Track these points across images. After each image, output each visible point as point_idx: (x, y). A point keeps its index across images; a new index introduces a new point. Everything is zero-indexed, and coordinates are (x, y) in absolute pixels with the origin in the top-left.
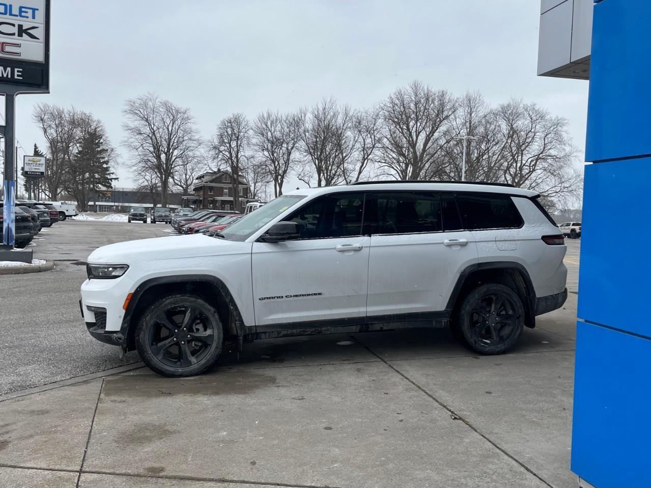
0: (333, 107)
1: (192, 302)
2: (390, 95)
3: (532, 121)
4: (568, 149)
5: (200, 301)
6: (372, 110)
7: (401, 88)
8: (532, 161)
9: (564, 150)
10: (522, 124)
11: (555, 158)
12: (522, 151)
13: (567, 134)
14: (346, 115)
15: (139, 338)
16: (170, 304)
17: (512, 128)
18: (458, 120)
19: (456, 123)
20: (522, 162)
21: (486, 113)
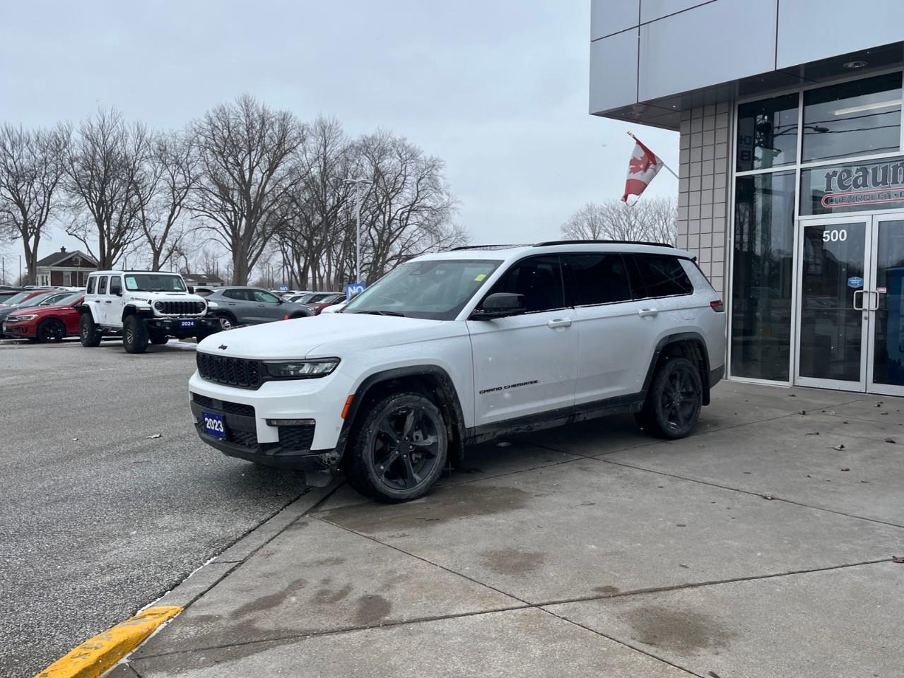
0: (118, 124)
1: (417, 401)
2: (208, 112)
3: (403, 162)
4: (446, 198)
5: (424, 400)
6: (184, 133)
7: (224, 104)
8: (402, 213)
9: (442, 199)
10: (389, 163)
11: (431, 209)
12: (390, 199)
13: (444, 179)
14: (141, 136)
15: (361, 455)
16: (394, 406)
17: (377, 170)
18: (308, 154)
19: (305, 156)
20: (390, 215)
21: (346, 147)
